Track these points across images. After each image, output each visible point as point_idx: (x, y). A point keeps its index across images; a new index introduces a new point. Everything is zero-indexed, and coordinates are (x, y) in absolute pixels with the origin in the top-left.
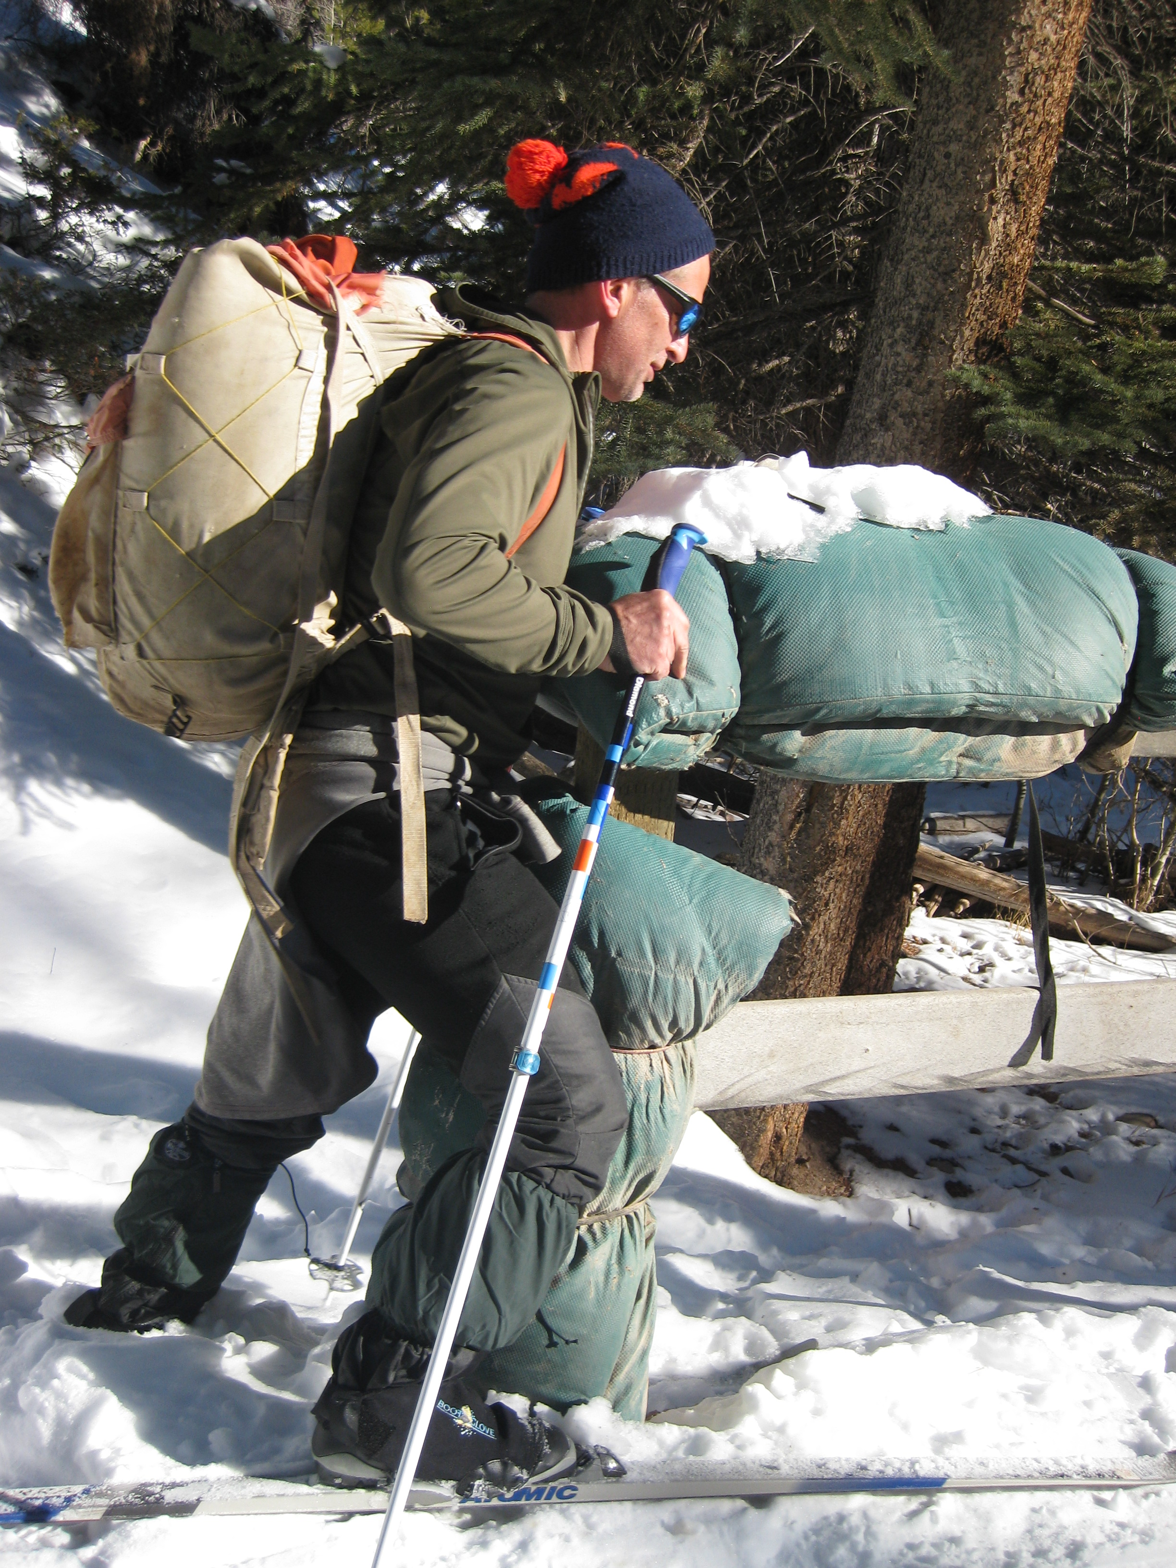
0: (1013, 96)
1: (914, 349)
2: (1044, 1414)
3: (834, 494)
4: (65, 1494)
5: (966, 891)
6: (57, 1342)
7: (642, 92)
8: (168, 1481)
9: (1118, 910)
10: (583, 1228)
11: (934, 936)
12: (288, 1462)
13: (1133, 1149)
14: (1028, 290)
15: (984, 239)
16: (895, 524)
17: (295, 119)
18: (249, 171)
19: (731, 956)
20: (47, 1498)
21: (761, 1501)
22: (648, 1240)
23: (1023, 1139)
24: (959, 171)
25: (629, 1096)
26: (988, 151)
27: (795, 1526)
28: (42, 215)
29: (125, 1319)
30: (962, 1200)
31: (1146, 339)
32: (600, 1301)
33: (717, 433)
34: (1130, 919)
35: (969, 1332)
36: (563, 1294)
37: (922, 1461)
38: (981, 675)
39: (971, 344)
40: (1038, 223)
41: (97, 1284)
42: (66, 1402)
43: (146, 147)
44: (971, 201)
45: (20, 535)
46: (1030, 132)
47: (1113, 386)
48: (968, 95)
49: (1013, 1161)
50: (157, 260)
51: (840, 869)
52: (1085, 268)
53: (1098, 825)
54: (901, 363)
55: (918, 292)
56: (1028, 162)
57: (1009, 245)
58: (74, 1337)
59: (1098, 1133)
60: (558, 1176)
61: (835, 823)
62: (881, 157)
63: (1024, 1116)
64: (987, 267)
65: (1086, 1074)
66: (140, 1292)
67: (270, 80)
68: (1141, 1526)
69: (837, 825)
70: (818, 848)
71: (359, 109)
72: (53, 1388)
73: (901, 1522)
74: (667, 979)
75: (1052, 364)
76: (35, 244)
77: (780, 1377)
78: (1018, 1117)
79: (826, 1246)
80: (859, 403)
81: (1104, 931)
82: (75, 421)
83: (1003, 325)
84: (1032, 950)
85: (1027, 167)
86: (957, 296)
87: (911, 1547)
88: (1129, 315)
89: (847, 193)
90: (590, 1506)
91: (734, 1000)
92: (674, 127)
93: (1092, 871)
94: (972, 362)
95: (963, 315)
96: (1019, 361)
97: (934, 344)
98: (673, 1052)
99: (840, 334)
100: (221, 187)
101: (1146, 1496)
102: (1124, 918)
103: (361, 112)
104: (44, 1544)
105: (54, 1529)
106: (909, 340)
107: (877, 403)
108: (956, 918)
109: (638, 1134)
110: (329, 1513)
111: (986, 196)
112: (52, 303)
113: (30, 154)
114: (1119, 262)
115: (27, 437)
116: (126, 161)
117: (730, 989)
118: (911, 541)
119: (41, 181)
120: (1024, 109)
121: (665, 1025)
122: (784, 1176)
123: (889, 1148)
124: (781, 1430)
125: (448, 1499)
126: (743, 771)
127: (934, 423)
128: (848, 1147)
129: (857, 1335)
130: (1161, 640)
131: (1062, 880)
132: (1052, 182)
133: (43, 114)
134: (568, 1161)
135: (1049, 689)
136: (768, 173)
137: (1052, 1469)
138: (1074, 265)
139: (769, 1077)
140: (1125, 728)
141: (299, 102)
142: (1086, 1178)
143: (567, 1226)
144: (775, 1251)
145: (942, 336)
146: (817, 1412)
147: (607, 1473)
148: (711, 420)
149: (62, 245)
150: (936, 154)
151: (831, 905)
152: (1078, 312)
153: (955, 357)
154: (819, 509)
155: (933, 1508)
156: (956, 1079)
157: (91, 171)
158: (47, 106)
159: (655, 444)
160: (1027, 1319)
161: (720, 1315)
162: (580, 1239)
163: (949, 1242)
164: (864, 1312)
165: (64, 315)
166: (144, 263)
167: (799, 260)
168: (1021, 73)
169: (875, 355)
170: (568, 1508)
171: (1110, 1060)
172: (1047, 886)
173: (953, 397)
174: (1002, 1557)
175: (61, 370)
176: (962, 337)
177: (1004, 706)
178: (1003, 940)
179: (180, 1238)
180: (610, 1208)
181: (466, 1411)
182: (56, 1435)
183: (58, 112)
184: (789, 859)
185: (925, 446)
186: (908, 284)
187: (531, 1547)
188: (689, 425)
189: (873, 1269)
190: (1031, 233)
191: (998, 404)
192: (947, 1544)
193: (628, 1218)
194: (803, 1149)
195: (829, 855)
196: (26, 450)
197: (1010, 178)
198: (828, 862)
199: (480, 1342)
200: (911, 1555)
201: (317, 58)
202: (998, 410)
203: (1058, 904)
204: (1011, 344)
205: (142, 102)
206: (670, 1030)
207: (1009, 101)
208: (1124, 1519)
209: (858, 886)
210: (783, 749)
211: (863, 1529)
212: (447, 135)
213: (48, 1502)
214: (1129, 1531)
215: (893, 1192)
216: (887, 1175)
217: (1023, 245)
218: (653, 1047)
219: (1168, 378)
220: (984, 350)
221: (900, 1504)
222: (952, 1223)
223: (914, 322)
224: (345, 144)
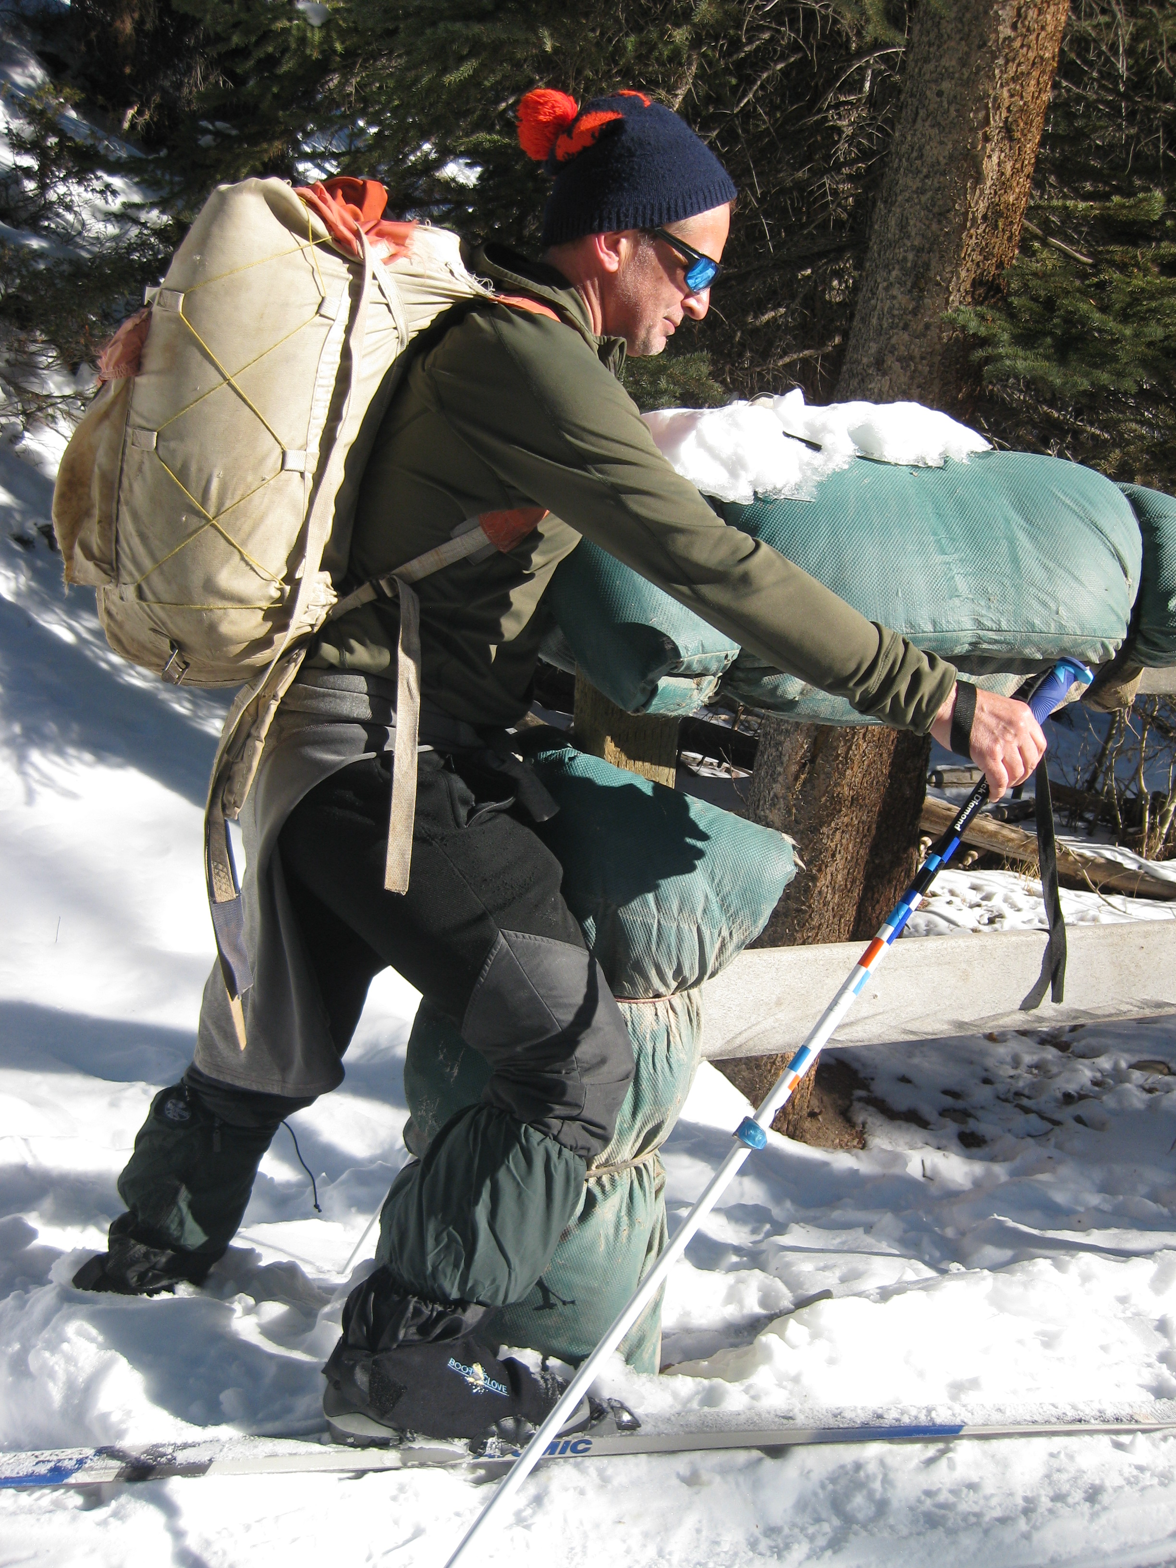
0: (1005, 31)
1: (910, 291)
2: (1060, 1359)
3: (830, 432)
4: (77, 1456)
5: (974, 843)
6: (66, 1306)
7: (630, 42)
8: (179, 1442)
9: (1127, 859)
10: (592, 1181)
11: (943, 888)
12: (299, 1420)
13: (1146, 1096)
14: (1025, 229)
15: (979, 178)
16: (893, 461)
17: (278, 79)
18: (234, 132)
19: (735, 903)
20: (59, 1461)
21: (777, 1451)
22: (657, 1192)
23: (1036, 1088)
24: (952, 109)
25: (635, 1046)
26: (981, 87)
27: (812, 1475)
28: (30, 186)
29: (133, 1280)
30: (975, 1150)
31: (1145, 276)
32: (610, 1254)
33: (711, 382)
34: (1140, 867)
35: (984, 1279)
36: (573, 1247)
37: (939, 1409)
38: (984, 612)
39: (967, 285)
40: (1033, 161)
41: (106, 1250)
42: (76, 1365)
43: (133, 116)
44: (965, 139)
45: (14, 505)
46: (1023, 68)
47: (1112, 325)
48: (960, 31)
49: (1026, 1110)
50: (147, 228)
51: (846, 820)
52: (1082, 205)
53: (1106, 774)
54: (897, 306)
55: (913, 234)
56: (1022, 98)
57: (1004, 183)
58: (82, 1301)
59: (1111, 1082)
60: (565, 1128)
61: (839, 773)
62: (872, 102)
63: (1037, 1066)
64: (982, 206)
65: (1098, 1016)
66: (146, 1255)
67: (253, 39)
68: (1160, 1468)
69: (843, 775)
70: (823, 799)
71: (345, 67)
72: (62, 1352)
73: (918, 1469)
74: (671, 927)
75: (1049, 305)
76: (23, 215)
77: (793, 1326)
78: (1030, 1067)
79: (839, 1198)
80: (856, 348)
81: (1113, 880)
82: (68, 391)
83: (1000, 265)
84: (1042, 900)
85: (1021, 103)
86: (953, 237)
87: (929, 1493)
88: (1127, 253)
89: (838, 142)
90: (605, 1460)
91: (738, 947)
92: (662, 73)
93: (1101, 821)
94: (969, 304)
95: (959, 256)
96: (1015, 301)
97: (930, 286)
98: (678, 1001)
99: (835, 283)
100: (207, 149)
101: (1165, 1439)
102: (1133, 866)
103: (346, 70)
104: (58, 1506)
105: (67, 1491)
106: (905, 282)
107: (873, 347)
108: (965, 870)
109: (645, 1085)
110: (342, 1471)
111: (980, 134)
112: (40, 272)
113: (17, 124)
114: (1116, 199)
115: (20, 407)
116: (114, 129)
117: (735, 936)
118: (910, 478)
119: (27, 151)
120: (1017, 44)
121: (669, 974)
122: (796, 1129)
123: (901, 1099)
124: (796, 1380)
125: (462, 1456)
126: (748, 729)
127: (931, 366)
128: (860, 1099)
129: (871, 1284)
130: (1165, 573)
131: (1072, 831)
132: (1047, 121)
133: (29, 86)
134: (575, 1112)
135: (1053, 625)
136: (760, 123)
137: (1069, 1414)
138: (1070, 203)
139: (777, 1024)
140: (1130, 665)
141: (284, 61)
142: (1100, 1126)
143: (575, 1179)
144: (788, 1204)
145: (938, 278)
146: (832, 1361)
147: (622, 1427)
148: (705, 369)
149: (50, 215)
150: (928, 93)
151: (838, 856)
152: (1076, 251)
153: (951, 298)
154: (815, 447)
155: (950, 1455)
156: (966, 1023)
157: (77, 140)
158: (33, 77)
159: (649, 394)
160: (1042, 1265)
161: (735, 1268)
162: (589, 1192)
163: (964, 1192)
164: (878, 1261)
165: (54, 285)
166: (134, 231)
167: (794, 209)
168: (1013, 7)
169: (870, 299)
170: (582, 1462)
171: (1122, 1001)
172: (1056, 837)
173: (950, 339)
174: (1021, 1503)
175: (52, 341)
176: (958, 278)
177: (1008, 644)
178: (1012, 891)
179: (184, 1197)
180: (619, 1159)
181: (477, 1369)
182: (67, 1398)
183: (44, 83)
184: (794, 811)
185: (923, 389)
186: (903, 225)
187: (546, 1500)
188: (683, 374)
189: (887, 1219)
190: (1026, 171)
191: (996, 345)
192: (965, 1490)
193: (637, 1169)
194: (815, 1102)
195: (835, 805)
196: (19, 420)
197: (1004, 115)
198: (834, 812)
199: (491, 1297)
200: (928, 1502)
201: (301, 15)
202: (996, 352)
203: (1067, 854)
204: (1008, 284)
205: (128, 70)
206: (675, 979)
207: (1001, 36)
208: (1143, 1462)
209: (865, 836)
210: (784, 692)
211: (880, 1477)
212: (435, 87)
213: (60, 1464)
214: (1148, 1474)
215: (906, 1143)
216: (900, 1127)
217: (1018, 183)
218: (658, 996)
219: (1168, 315)
220: (981, 291)
221: (916, 1452)
222: (966, 1173)
223: (909, 265)
224: (332, 102)
